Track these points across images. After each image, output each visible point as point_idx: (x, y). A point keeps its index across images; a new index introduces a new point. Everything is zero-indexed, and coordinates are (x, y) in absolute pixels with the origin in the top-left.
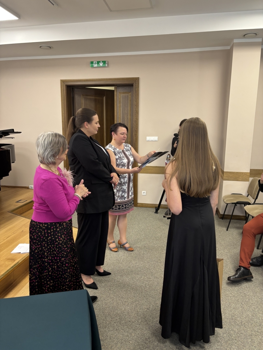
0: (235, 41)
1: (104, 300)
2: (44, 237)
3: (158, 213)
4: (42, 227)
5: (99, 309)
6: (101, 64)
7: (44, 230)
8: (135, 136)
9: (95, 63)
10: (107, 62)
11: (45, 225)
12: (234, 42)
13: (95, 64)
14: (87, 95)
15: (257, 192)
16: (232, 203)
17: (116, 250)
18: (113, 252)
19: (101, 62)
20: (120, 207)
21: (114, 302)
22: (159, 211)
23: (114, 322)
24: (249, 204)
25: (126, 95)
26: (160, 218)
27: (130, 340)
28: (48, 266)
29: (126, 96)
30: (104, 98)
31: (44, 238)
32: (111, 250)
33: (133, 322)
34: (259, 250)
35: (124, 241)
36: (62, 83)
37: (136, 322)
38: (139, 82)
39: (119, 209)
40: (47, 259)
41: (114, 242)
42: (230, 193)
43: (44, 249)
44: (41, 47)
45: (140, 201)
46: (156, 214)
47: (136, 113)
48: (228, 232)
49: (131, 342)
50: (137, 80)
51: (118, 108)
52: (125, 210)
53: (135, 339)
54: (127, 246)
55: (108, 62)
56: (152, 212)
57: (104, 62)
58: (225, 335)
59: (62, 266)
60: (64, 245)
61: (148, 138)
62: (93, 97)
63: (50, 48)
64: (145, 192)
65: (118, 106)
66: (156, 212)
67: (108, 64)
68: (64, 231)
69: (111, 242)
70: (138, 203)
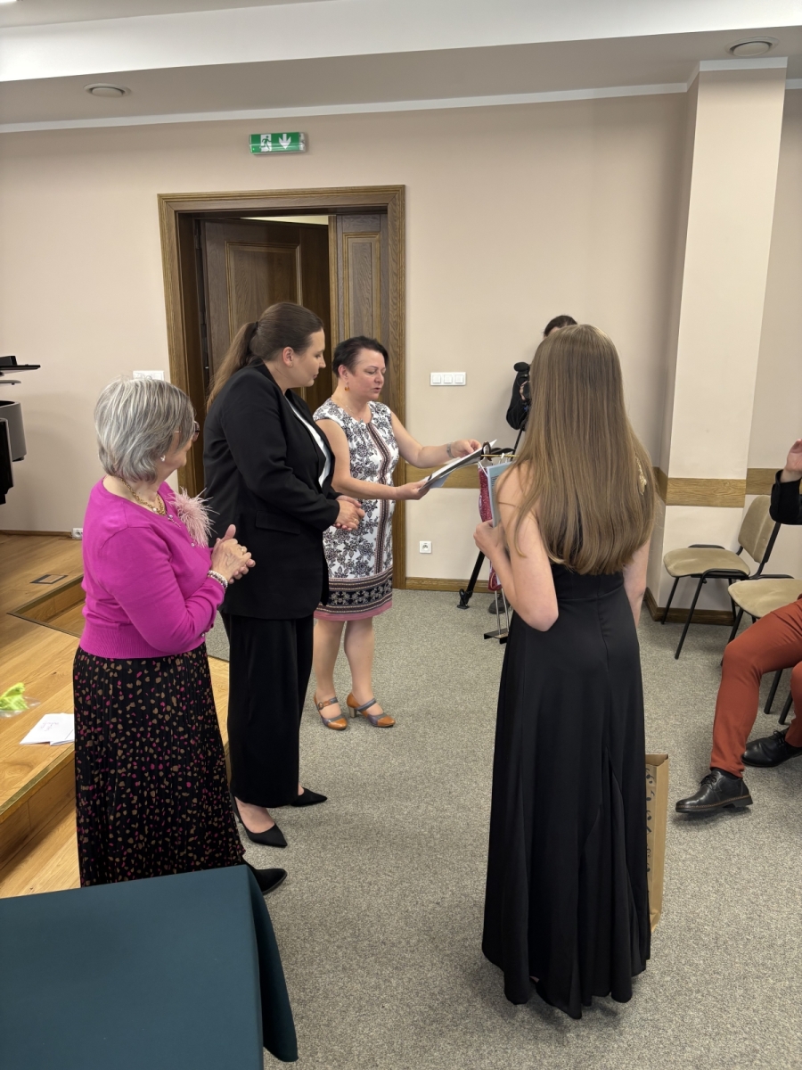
0: (705, 66)
1: (307, 878)
2: (113, 703)
3: (468, 607)
4: (109, 672)
5: (291, 908)
6: (285, 144)
7: (114, 681)
8: (396, 372)
10: (302, 135)
11: (115, 666)
12: (701, 69)
13: (266, 142)
14: (242, 243)
15: (766, 539)
16: (693, 576)
17: (341, 725)
18: (332, 731)
19: (285, 136)
20: (355, 596)
21: (337, 885)
22: (471, 601)
23: (338, 947)
24: (744, 577)
25: (366, 240)
26: (474, 624)
27: (385, 1001)
28: (129, 790)
29: (364, 244)
30: (298, 249)
31: (116, 706)
32: (327, 725)
33: (393, 945)
34: (770, 715)
35: (365, 696)
36: (164, 204)
37: (404, 943)
38: (404, 200)
39: (350, 602)
40: (124, 770)
41: (335, 701)
42: (686, 546)
43: (114, 739)
44: (94, 91)
45: (414, 570)
46: (463, 611)
47: (395, 298)
48: (678, 661)
49: (387, 1006)
50: (398, 193)
51: (341, 282)
52: (367, 607)
53: (399, 997)
54: (374, 710)
55: (306, 136)
56: (451, 604)
57: (294, 137)
58: (669, 978)
59: (175, 789)
60: (178, 725)
61: (436, 378)
62: (263, 250)
63: (122, 92)
64: (429, 543)
65: (341, 276)
66: (464, 604)
67: (306, 143)
68: (178, 683)
69: (326, 702)
70: (406, 579)
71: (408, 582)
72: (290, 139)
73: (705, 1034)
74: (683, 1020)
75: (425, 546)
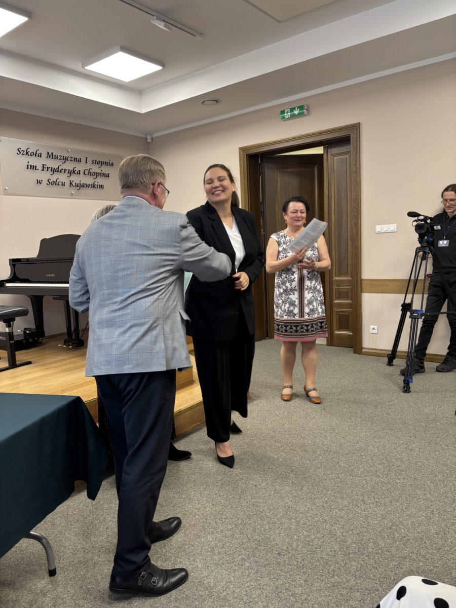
3: (393, 365)
6: (297, 113)
8: (355, 227)
9: (288, 112)
10: (305, 106)
14: (285, 168)
17: (286, 399)
19: (296, 108)
22: (395, 361)
25: (344, 157)
29: (342, 159)
30: (316, 167)
36: (242, 152)
38: (360, 131)
41: (290, 387)
44: (205, 103)
45: (366, 343)
47: (355, 185)
50: (356, 127)
51: (330, 181)
54: (312, 394)
55: (308, 106)
57: (301, 108)
61: (378, 228)
62: (296, 170)
63: (217, 101)
64: (376, 327)
65: (330, 177)
66: (390, 363)
67: (308, 110)
69: (285, 386)
70: (362, 348)
71: (364, 350)
72: (299, 110)
73: (353, 575)
74: (345, 565)
75: (374, 329)
